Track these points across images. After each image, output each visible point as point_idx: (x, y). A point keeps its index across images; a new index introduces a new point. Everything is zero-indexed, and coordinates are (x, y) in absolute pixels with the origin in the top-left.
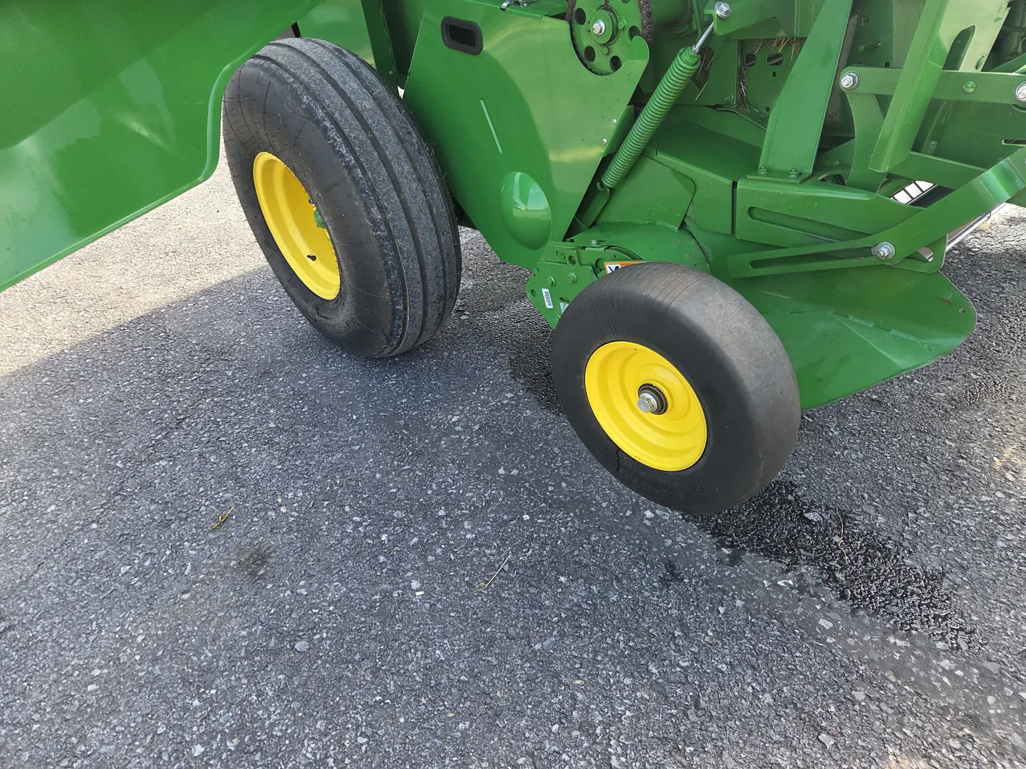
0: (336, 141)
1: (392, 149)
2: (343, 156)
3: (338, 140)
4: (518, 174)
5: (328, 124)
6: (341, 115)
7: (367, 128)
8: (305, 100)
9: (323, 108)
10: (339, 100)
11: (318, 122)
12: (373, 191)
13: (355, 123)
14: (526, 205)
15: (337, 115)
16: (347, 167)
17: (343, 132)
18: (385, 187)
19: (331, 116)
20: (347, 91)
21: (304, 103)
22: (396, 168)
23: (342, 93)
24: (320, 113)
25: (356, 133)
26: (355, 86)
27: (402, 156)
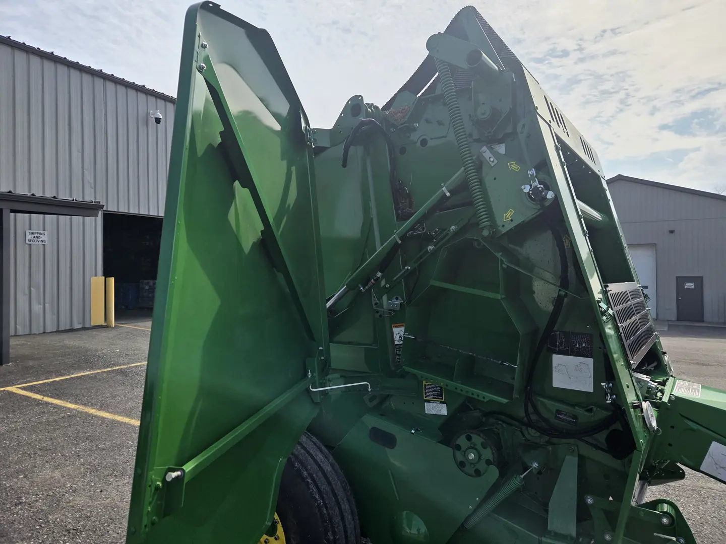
0: (313, 491)
1: (341, 495)
2: (316, 500)
3: (315, 490)
4: (405, 512)
5: (309, 480)
6: (317, 476)
7: (329, 483)
8: (296, 465)
9: (307, 470)
10: (315, 467)
11: (303, 479)
12: (331, 521)
13: (323, 479)
14: (411, 530)
15: (314, 475)
16: (319, 507)
17: (317, 485)
18: (337, 519)
19: (311, 475)
20: (318, 460)
21: (296, 467)
22: (343, 506)
23: (316, 461)
24: (305, 473)
25: (324, 487)
26: (322, 458)
27: (345, 499)
